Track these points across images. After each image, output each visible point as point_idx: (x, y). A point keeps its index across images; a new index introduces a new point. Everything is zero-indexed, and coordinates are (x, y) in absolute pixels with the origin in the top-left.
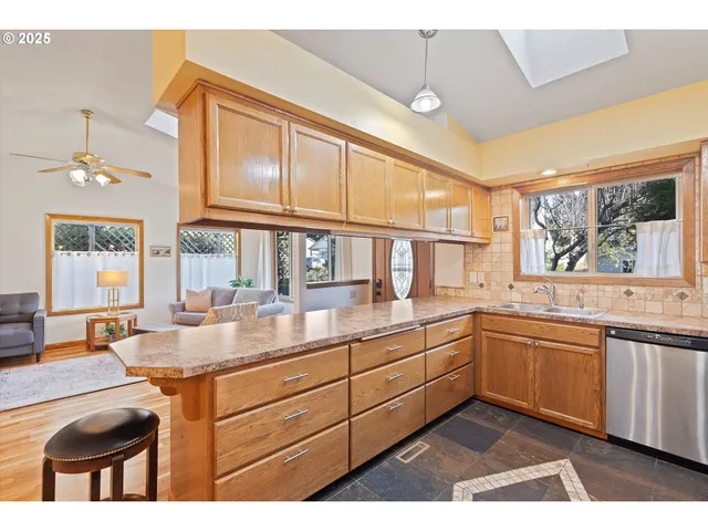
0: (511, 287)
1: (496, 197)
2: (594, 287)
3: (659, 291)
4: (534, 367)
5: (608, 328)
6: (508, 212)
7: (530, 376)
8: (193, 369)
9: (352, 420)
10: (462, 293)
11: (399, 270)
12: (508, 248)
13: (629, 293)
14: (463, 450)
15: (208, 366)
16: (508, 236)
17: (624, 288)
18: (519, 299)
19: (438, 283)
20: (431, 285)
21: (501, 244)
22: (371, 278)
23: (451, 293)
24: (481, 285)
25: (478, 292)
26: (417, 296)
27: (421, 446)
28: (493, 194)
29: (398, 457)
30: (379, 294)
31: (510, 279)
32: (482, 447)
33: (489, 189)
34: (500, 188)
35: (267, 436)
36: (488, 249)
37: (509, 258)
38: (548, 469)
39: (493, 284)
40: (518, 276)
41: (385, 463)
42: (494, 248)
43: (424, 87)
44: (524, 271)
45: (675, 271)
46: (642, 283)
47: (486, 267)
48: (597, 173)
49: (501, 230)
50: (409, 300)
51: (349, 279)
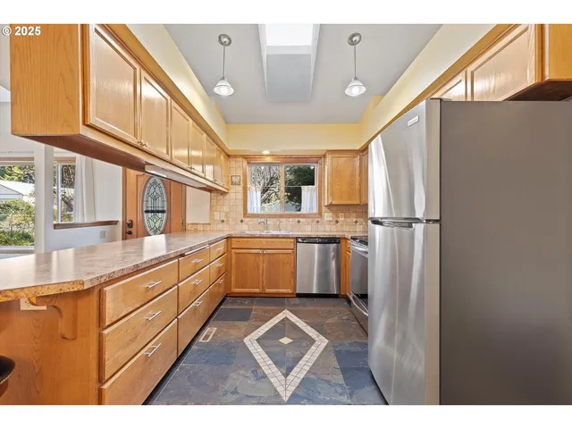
0: (242, 221)
1: (233, 163)
2: (284, 220)
3: (310, 220)
4: (263, 266)
5: (297, 238)
6: (240, 173)
7: (261, 272)
8: (91, 280)
9: (179, 317)
10: (208, 228)
11: (152, 212)
12: (240, 196)
13: (299, 222)
14: (237, 323)
15: (101, 277)
16: (240, 188)
17: (297, 220)
18: (246, 229)
19: (189, 220)
20: (184, 223)
21: (235, 193)
22: (119, 218)
23: (201, 228)
24: (223, 221)
25: (220, 226)
26: (170, 232)
27: (211, 330)
28: (231, 159)
29: (201, 340)
30: (130, 233)
31: (241, 216)
32: (245, 318)
33: (228, 156)
34: (235, 156)
35: (136, 338)
36: (227, 197)
37: (241, 203)
38: (281, 316)
39: (230, 219)
40: (245, 214)
41: (194, 347)
42: (232, 195)
43: (223, 78)
44: (249, 211)
45: (315, 210)
46: (304, 216)
47: (226, 209)
48: (286, 157)
49: (235, 184)
50: (163, 235)
51: (93, 220)
